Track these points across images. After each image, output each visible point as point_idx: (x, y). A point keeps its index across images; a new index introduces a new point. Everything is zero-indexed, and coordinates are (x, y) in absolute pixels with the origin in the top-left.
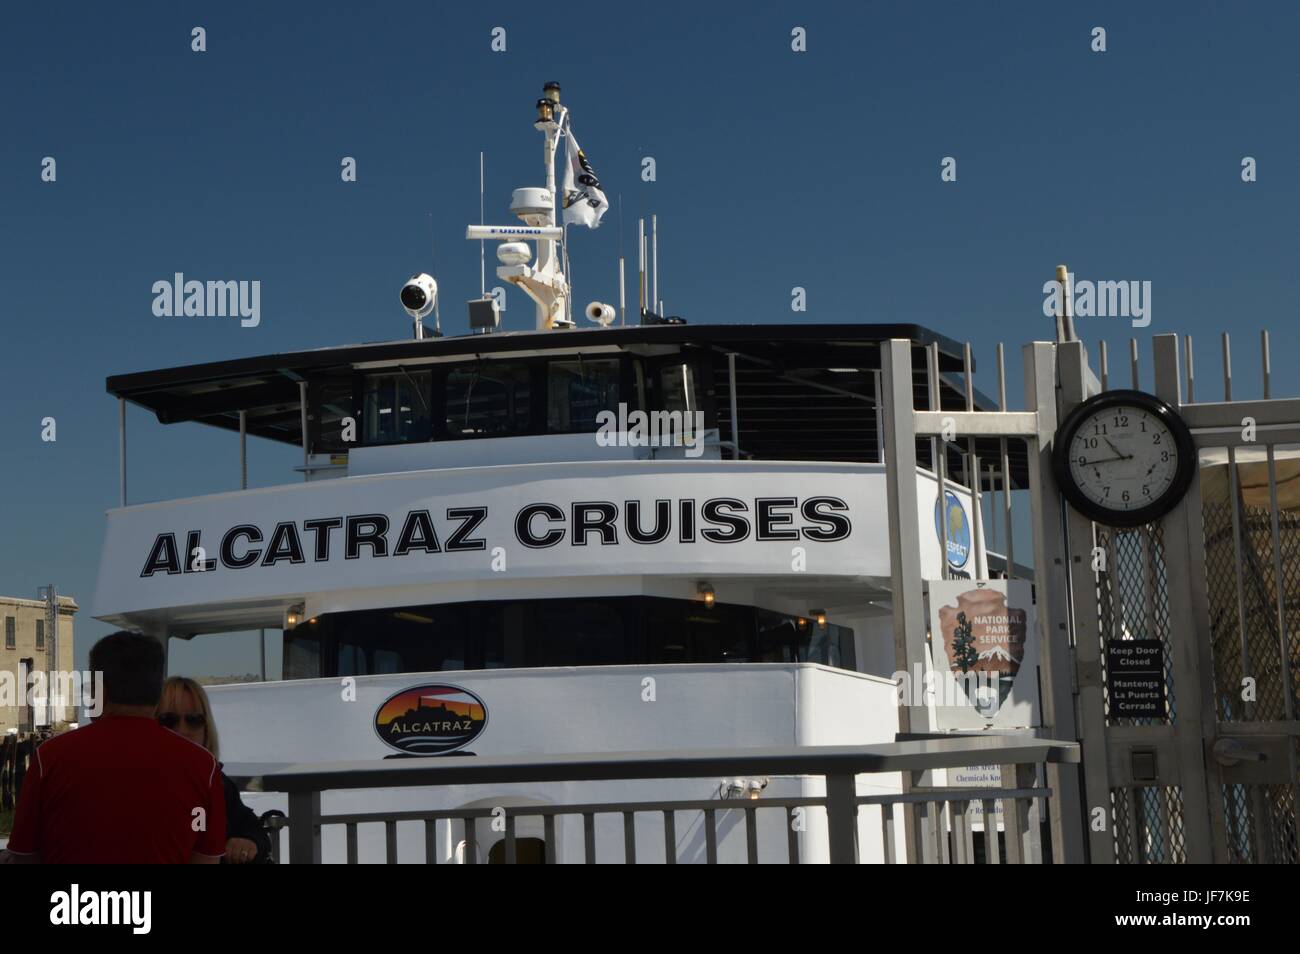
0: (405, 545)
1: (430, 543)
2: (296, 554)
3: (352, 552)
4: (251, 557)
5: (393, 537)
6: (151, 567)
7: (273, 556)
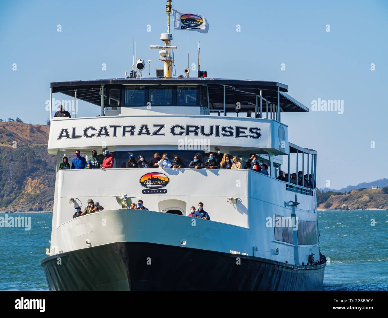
0: (140, 133)
1: (148, 133)
2: (107, 134)
3: (124, 134)
4: (93, 135)
5: (137, 131)
6: (60, 137)
7: (99, 135)
